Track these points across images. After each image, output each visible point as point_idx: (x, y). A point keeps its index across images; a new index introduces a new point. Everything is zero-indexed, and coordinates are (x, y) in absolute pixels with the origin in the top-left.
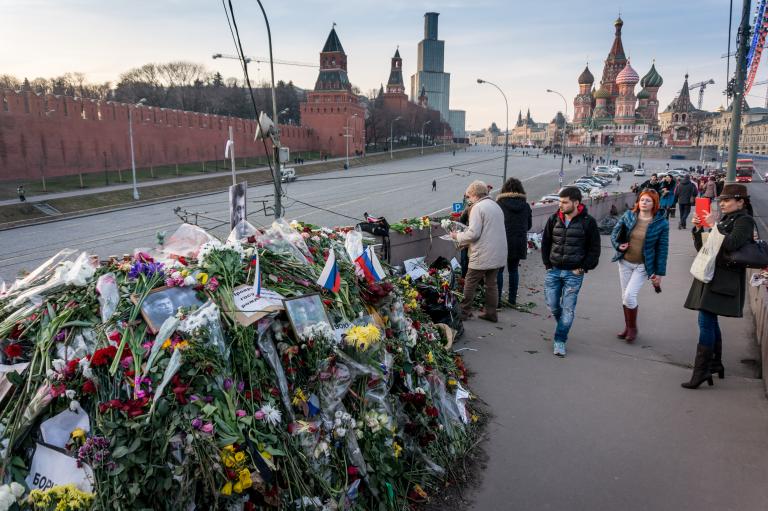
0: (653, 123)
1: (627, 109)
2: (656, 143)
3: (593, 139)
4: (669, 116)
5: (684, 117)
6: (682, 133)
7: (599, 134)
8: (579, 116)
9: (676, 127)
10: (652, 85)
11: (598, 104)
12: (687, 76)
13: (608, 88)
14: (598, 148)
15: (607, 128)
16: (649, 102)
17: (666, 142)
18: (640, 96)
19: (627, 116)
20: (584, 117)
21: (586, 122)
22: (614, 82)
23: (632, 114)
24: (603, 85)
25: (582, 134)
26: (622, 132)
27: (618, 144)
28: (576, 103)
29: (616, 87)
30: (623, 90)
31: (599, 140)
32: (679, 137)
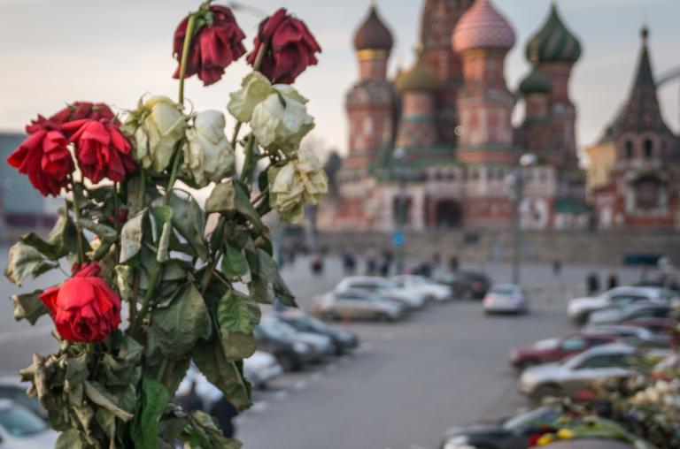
0: (566, 164)
1: (492, 121)
2: (582, 220)
3: (402, 208)
4: (609, 156)
5: (648, 146)
6: (647, 192)
7: (417, 193)
8: (361, 144)
9: (631, 176)
10: (556, 58)
11: (412, 108)
12: (645, 33)
13: (435, 63)
14: (414, 235)
15: (439, 177)
16: (550, 104)
17: (606, 216)
18: (527, 89)
19: (491, 145)
20: (374, 144)
21: (380, 159)
22: (449, 48)
23: (505, 137)
24: (423, 55)
25: (370, 194)
26: (481, 188)
27: (473, 223)
28: (352, 107)
29: (456, 61)
30: (474, 68)
31: (417, 213)
32: (641, 203)
